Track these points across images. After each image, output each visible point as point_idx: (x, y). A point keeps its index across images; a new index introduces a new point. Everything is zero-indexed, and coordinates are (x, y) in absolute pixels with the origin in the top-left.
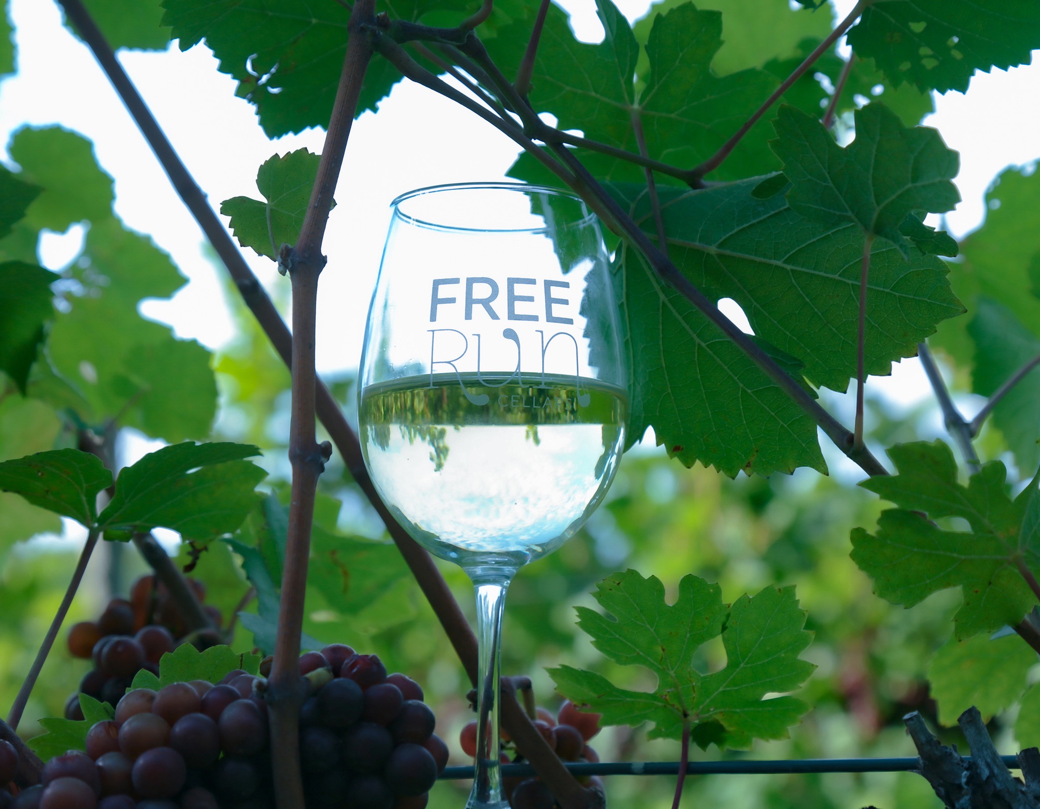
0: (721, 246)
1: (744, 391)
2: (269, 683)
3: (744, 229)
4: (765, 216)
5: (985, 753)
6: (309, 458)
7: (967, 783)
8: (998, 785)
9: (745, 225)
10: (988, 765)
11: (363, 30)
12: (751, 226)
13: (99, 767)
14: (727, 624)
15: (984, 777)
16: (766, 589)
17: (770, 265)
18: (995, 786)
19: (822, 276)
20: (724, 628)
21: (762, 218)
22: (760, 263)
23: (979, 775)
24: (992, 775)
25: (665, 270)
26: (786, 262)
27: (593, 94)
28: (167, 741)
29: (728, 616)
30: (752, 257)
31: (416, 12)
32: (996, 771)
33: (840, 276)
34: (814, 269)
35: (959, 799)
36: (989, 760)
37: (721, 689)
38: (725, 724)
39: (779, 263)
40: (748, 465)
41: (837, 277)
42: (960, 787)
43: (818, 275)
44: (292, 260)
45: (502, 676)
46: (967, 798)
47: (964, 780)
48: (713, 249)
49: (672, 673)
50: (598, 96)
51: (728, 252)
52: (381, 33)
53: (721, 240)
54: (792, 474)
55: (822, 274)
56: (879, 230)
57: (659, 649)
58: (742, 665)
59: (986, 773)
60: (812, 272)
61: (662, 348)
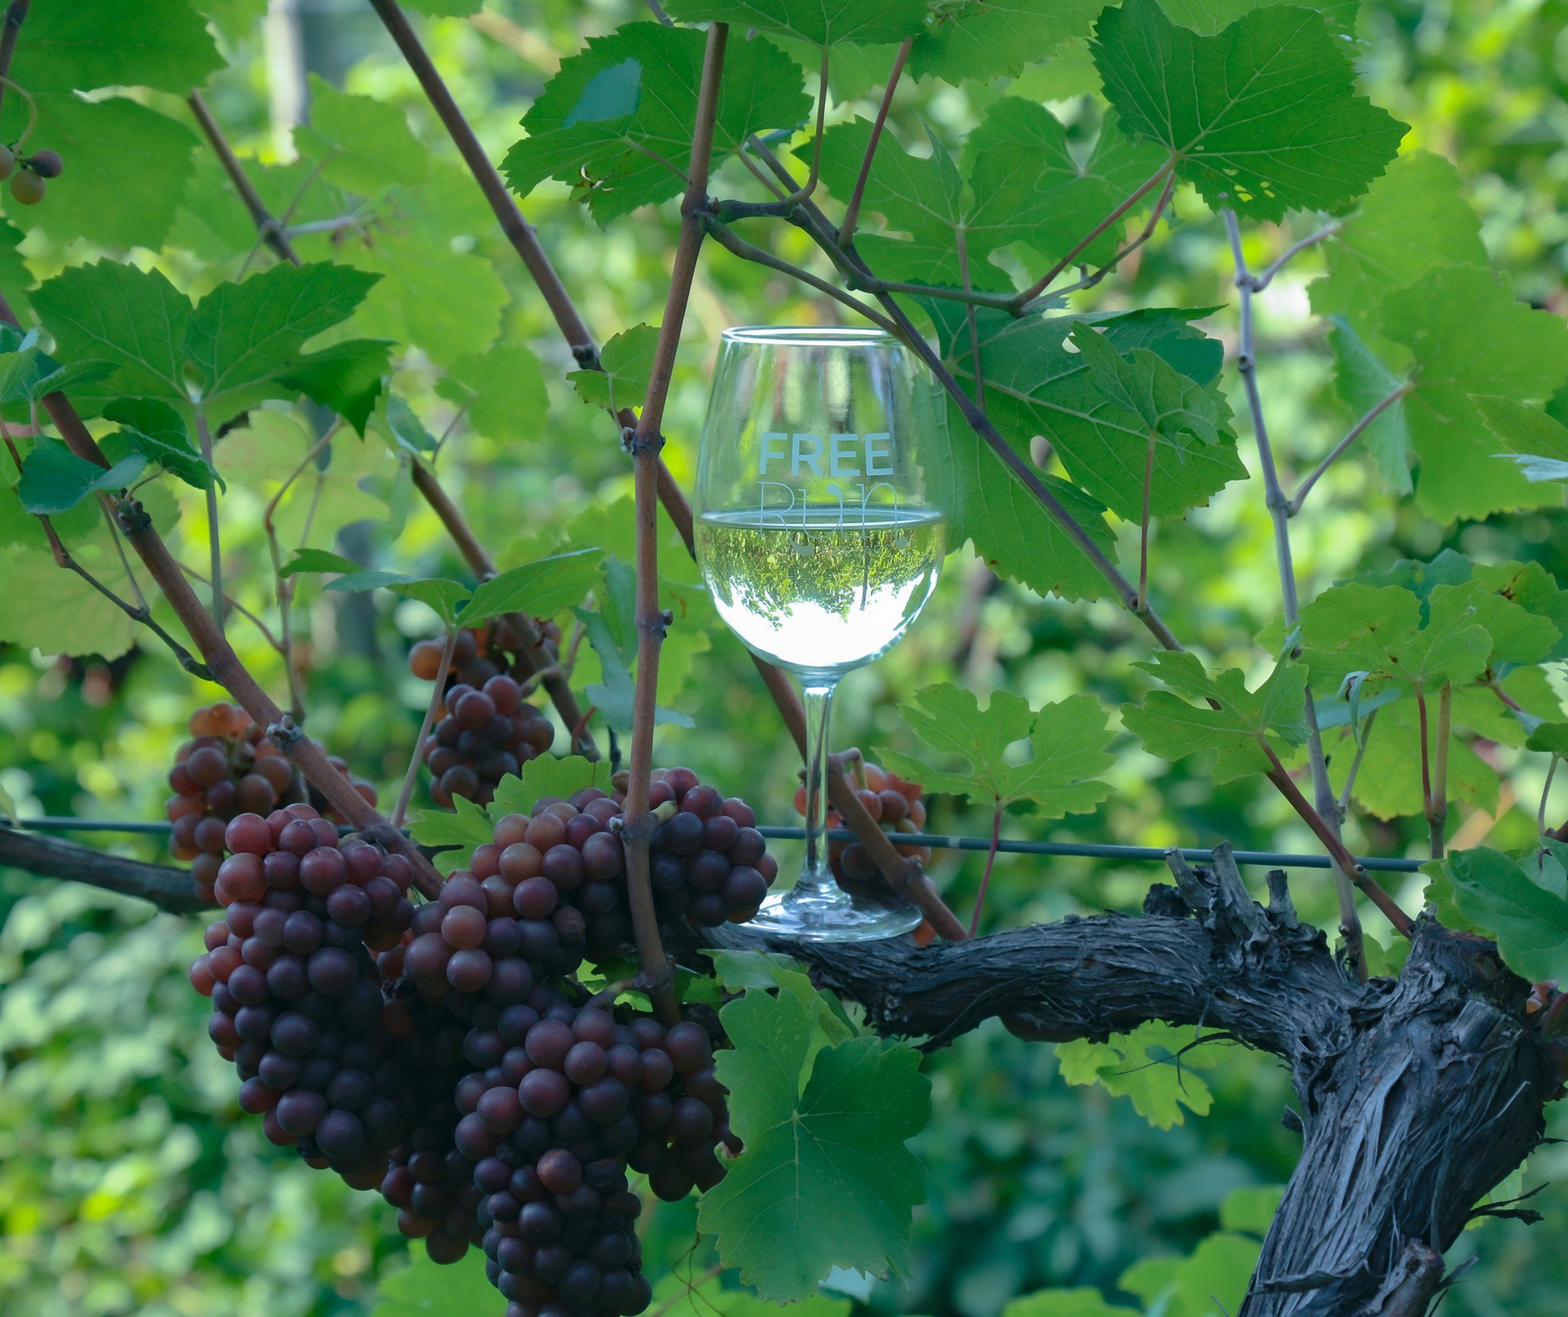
0: (1032, 395)
1: (1053, 526)
2: (624, 823)
3: (1054, 381)
4: (1075, 370)
5: (1231, 882)
6: (654, 628)
7: (1213, 909)
8: (1238, 911)
9: (1056, 377)
10: (1232, 893)
11: (695, 217)
12: (1060, 379)
13: (485, 890)
14: (1035, 728)
15: (1227, 904)
16: (1070, 698)
17: (1076, 417)
18: (1235, 912)
19: (1125, 432)
20: (1032, 731)
21: (1070, 372)
22: (1067, 414)
23: (1223, 902)
24: (1234, 902)
25: (979, 424)
26: (1092, 415)
27: (921, 205)
28: (540, 871)
29: (1035, 721)
30: (1061, 408)
31: (746, 131)
32: (1238, 898)
33: (1140, 432)
34: (1117, 424)
35: (1207, 919)
36: (1233, 889)
37: (1031, 777)
38: (1037, 801)
39: (1085, 416)
40: (1057, 588)
41: (1137, 433)
42: (1207, 910)
43: (1121, 431)
44: (634, 445)
45: (831, 754)
46: (1212, 920)
47: (1210, 906)
48: (1025, 397)
49: (985, 764)
50: (926, 208)
51: (1039, 401)
52: (713, 220)
53: (1033, 390)
54: (1095, 602)
55: (1124, 429)
56: (1160, 430)
57: (974, 744)
58: (1049, 759)
59: (1229, 900)
60: (1114, 426)
61: (979, 475)
